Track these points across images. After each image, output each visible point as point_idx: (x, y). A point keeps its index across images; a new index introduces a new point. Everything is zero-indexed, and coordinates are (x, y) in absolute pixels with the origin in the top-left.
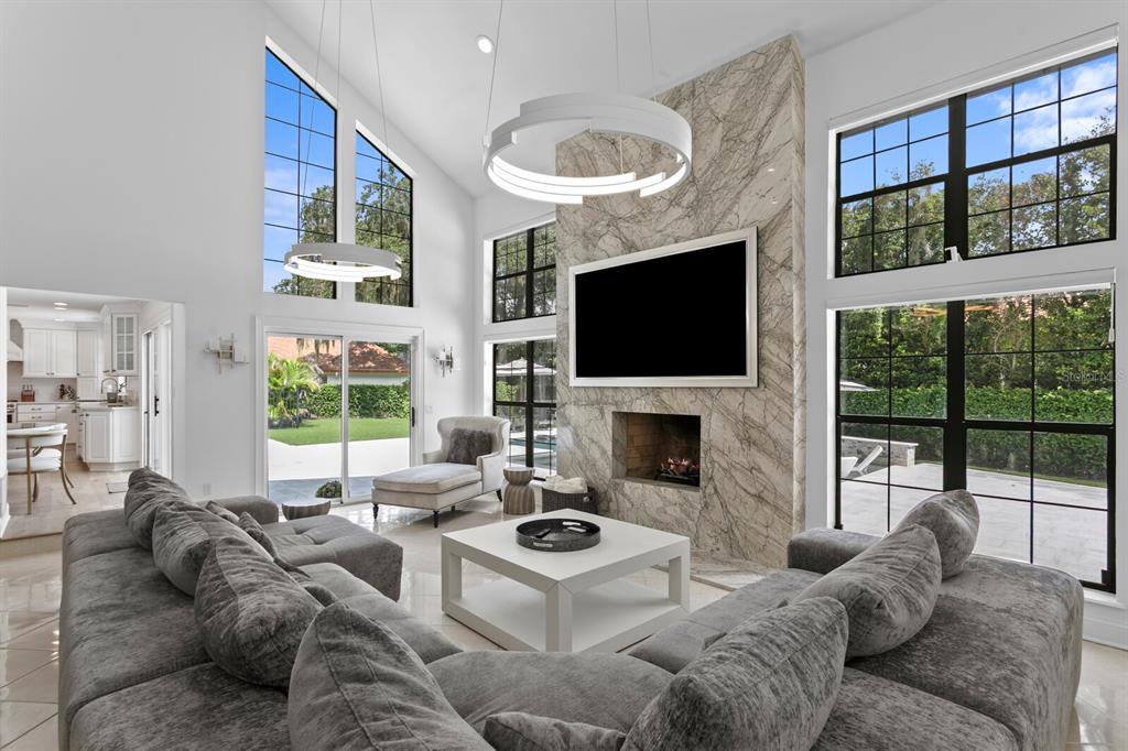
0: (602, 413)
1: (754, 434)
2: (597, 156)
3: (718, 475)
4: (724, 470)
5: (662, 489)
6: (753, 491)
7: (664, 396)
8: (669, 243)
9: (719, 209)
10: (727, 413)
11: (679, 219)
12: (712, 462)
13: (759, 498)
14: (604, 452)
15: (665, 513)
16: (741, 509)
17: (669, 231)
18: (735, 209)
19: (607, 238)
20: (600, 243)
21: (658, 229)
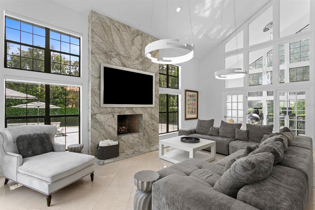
0: (114, 116)
1: (153, 117)
2: (112, 30)
3: (147, 127)
4: (148, 126)
5: (133, 135)
6: (153, 129)
7: (134, 109)
8: (136, 69)
9: (147, 66)
10: (148, 113)
11: (138, 64)
12: (145, 124)
13: (154, 130)
14: (114, 129)
15: (134, 141)
16: (151, 133)
17: (135, 66)
18: (150, 68)
19: (116, 59)
20: (113, 59)
21: (133, 64)
